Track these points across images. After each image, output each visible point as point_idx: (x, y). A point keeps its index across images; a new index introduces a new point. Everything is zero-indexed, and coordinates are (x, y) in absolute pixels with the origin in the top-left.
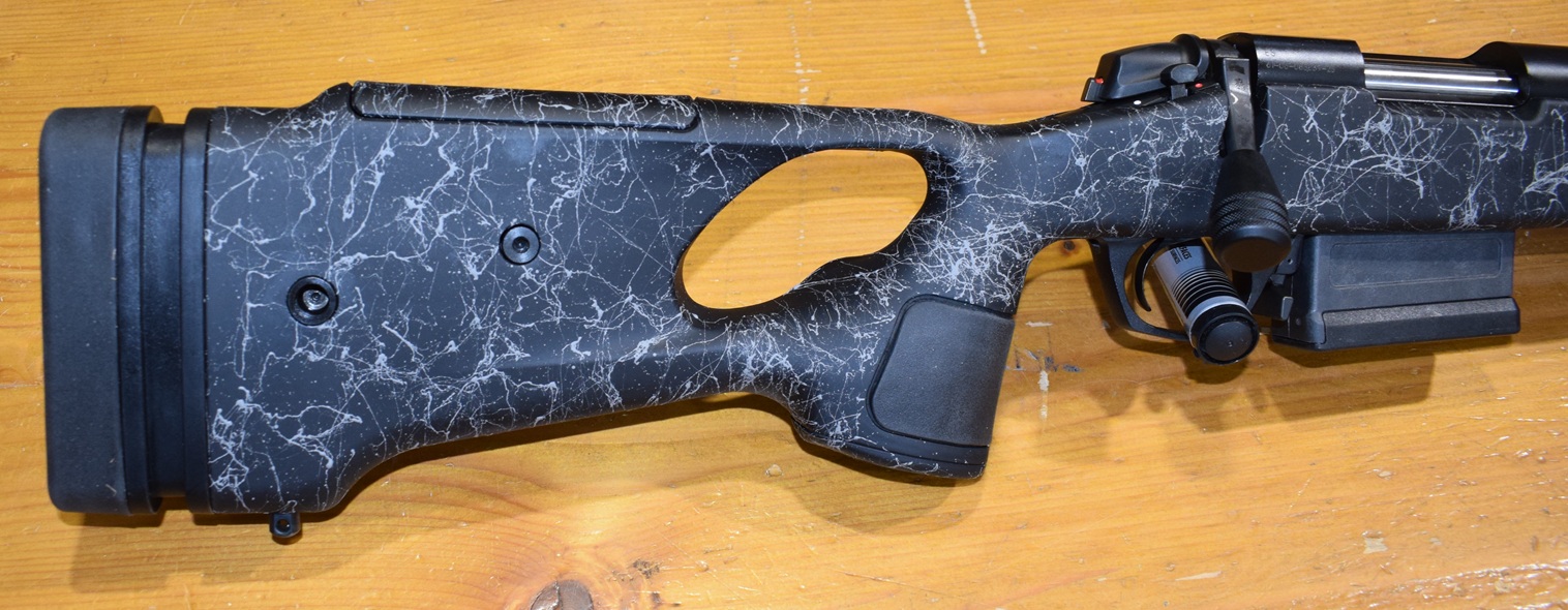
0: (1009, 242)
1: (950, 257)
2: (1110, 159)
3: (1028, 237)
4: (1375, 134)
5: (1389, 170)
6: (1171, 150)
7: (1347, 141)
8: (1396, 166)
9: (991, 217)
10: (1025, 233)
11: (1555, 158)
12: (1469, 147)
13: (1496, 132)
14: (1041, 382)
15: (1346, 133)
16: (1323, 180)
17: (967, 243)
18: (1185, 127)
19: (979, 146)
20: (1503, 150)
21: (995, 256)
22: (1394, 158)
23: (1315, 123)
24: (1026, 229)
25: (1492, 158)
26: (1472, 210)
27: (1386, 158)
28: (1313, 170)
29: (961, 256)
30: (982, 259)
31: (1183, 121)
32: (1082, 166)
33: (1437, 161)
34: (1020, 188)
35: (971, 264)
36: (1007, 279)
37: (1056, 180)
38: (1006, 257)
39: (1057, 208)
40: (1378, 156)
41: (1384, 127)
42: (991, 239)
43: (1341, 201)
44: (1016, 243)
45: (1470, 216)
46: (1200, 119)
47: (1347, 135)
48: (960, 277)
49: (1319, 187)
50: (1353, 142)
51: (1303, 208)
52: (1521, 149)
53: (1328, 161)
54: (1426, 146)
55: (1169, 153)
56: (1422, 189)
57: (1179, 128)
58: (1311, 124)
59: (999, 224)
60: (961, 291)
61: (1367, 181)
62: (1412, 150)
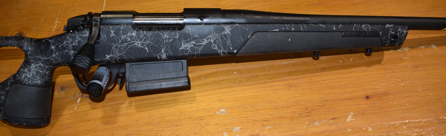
0: (38, 68)
1: (23, 73)
2: (60, 46)
3: (43, 67)
4: (131, 36)
5: (137, 45)
6: (74, 43)
7: (123, 39)
8: (139, 44)
9: (33, 62)
10: (42, 66)
11: (189, 40)
12: (160, 38)
13: (169, 34)
14: (78, 100)
15: (123, 36)
16: (118, 49)
17: (27, 69)
18: (77, 37)
19: (30, 45)
20: (172, 38)
21: (34, 72)
22: (138, 42)
23: (114, 34)
24: (42, 65)
25: (168, 41)
26: (164, 55)
27: (135, 42)
28: (115, 47)
29: (25, 72)
30: (30, 73)
31: (76, 36)
32: (53, 48)
33: (151, 42)
34: (40, 55)
35: (27, 74)
36: (38, 78)
37: (48, 52)
38: (37, 72)
39: (49, 59)
40: (133, 42)
41: (134, 34)
42: (32, 68)
43: (124, 54)
44: (40, 68)
45: (164, 56)
46: (81, 35)
47: (123, 37)
48: (24, 78)
49: (117, 51)
50: (125, 39)
51: (114, 57)
52: (177, 38)
53: (118, 44)
54: (147, 39)
55: (74, 44)
56: (147, 50)
57: (76, 38)
58: (112, 34)
59: (35, 64)
60: (24, 81)
61: (130, 49)
62: (143, 40)
